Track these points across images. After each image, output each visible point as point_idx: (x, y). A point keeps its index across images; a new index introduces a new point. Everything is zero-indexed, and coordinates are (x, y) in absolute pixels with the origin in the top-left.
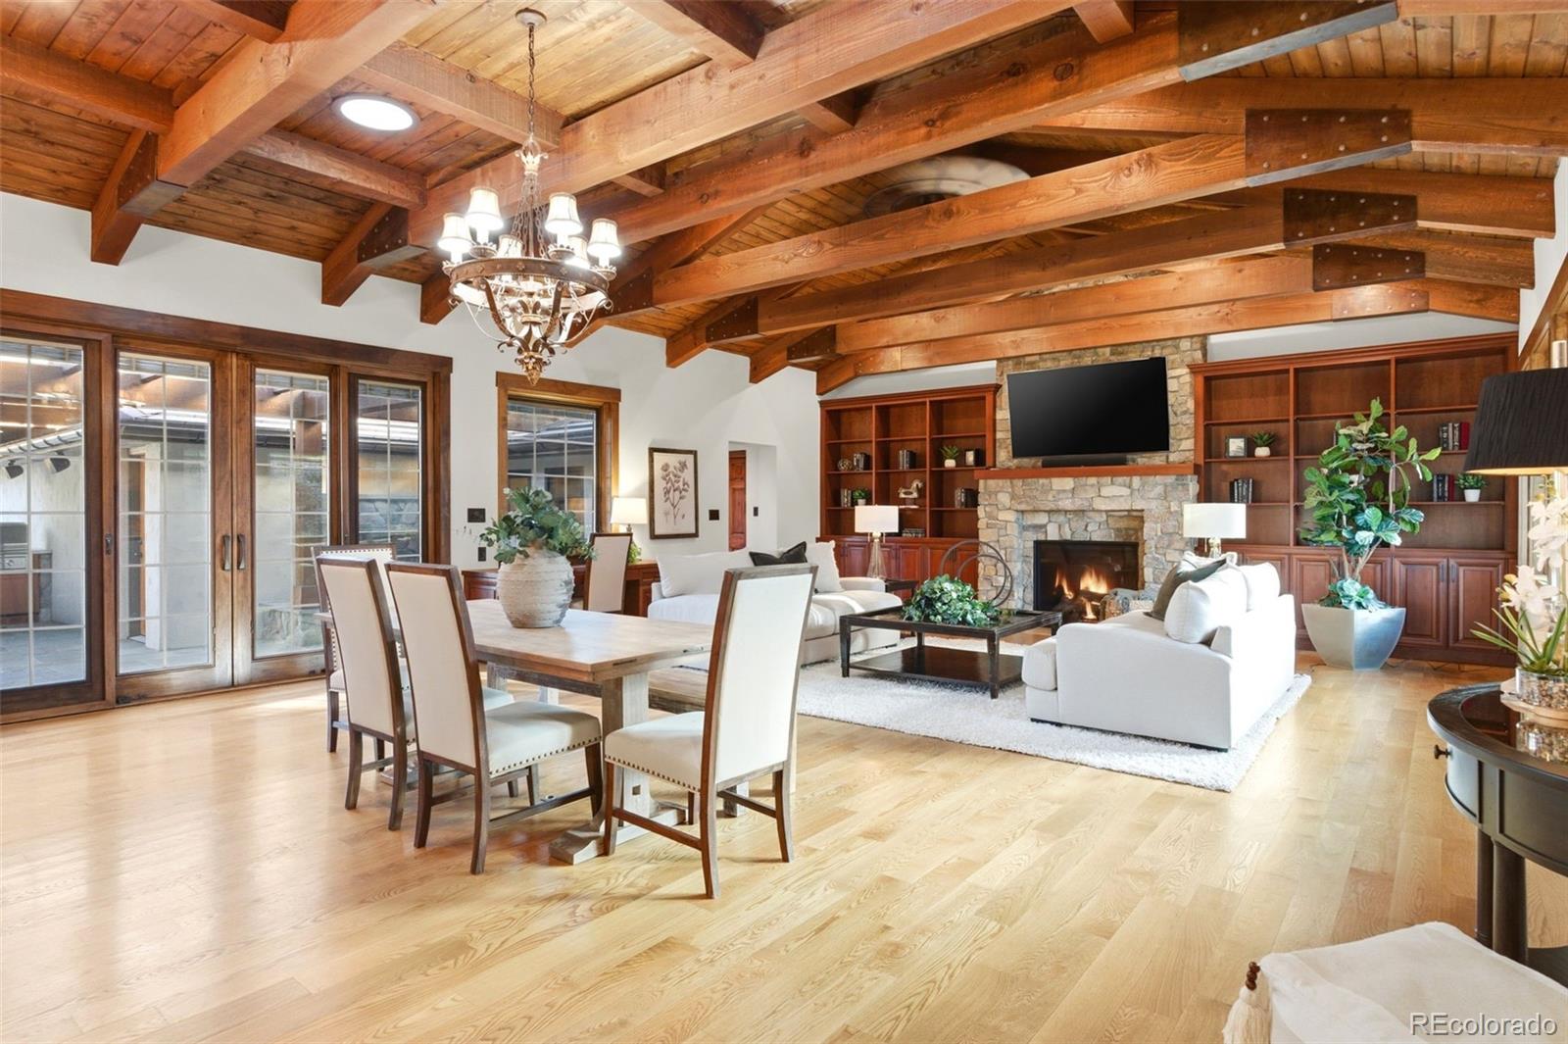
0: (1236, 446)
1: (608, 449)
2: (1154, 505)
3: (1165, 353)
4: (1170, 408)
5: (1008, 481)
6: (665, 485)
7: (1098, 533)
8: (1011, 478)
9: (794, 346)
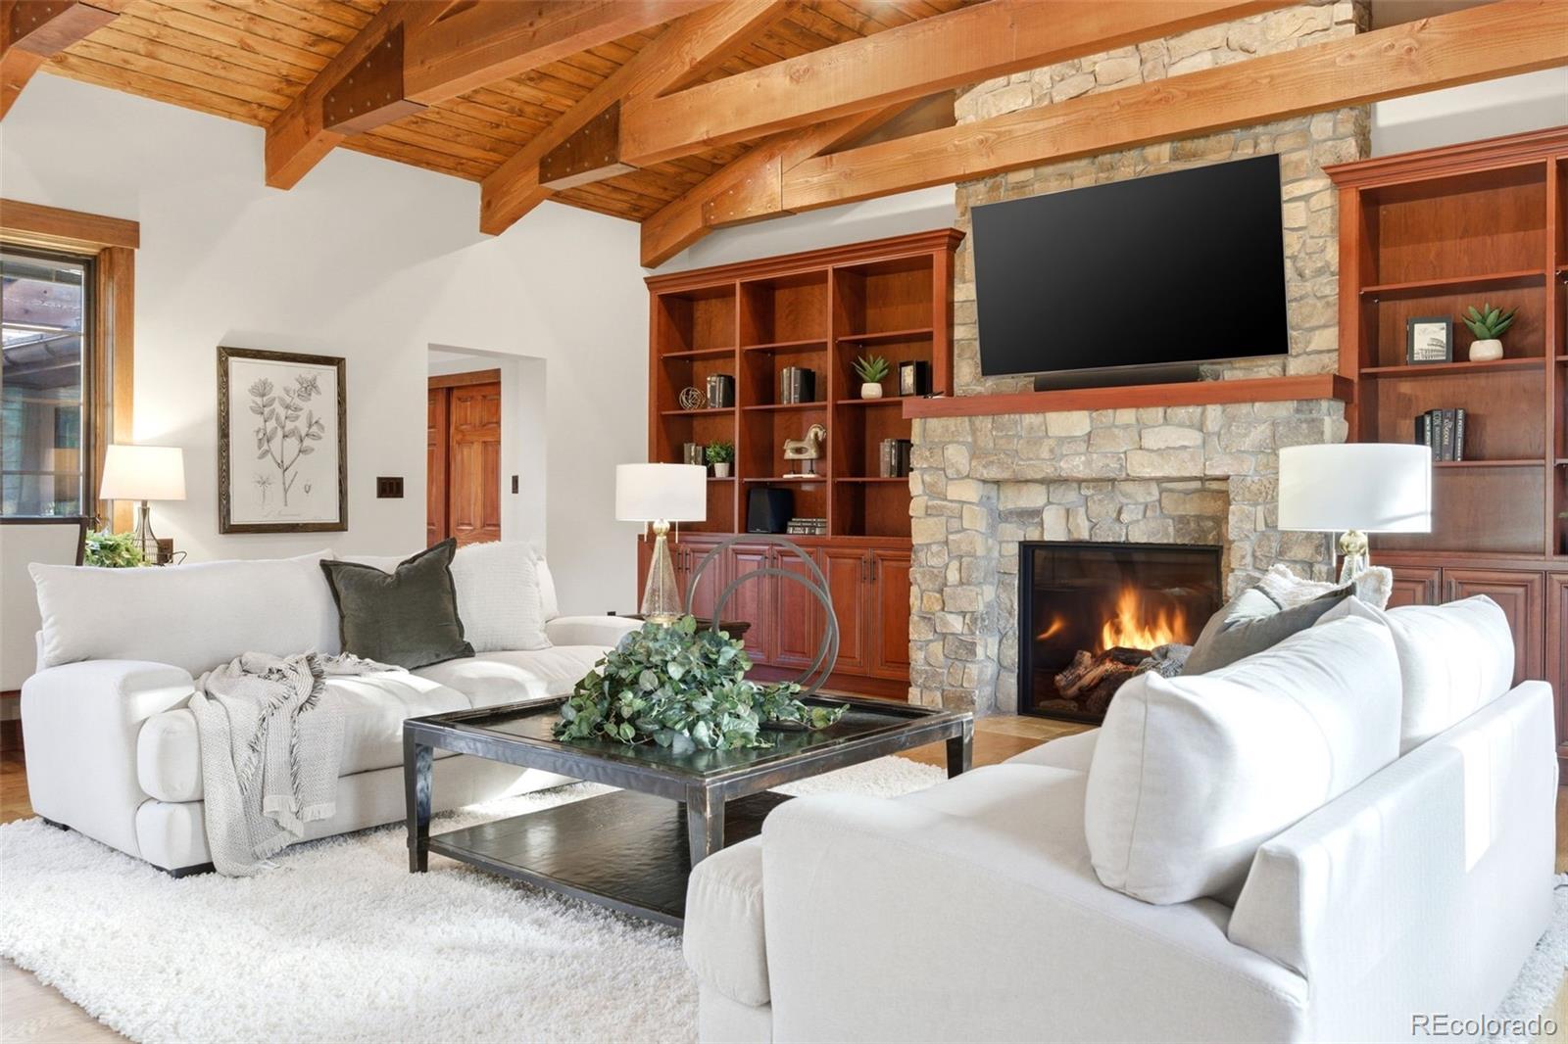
0: (1429, 339)
1: (109, 344)
2: (1249, 466)
3: (1280, 147)
4: (1288, 264)
5: (966, 419)
6: (261, 424)
7: (1141, 528)
8: (971, 415)
9: (551, 154)
